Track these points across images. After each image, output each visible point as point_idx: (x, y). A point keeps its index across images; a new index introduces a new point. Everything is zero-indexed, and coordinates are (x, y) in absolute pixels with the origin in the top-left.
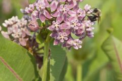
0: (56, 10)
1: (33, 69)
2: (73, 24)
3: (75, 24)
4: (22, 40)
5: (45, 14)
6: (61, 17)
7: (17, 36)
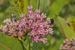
0: (32, 25)
1: (22, 46)
2: (42, 32)
3: (43, 32)
4: (14, 34)
5: (26, 27)
6: (35, 28)
7: (12, 32)
